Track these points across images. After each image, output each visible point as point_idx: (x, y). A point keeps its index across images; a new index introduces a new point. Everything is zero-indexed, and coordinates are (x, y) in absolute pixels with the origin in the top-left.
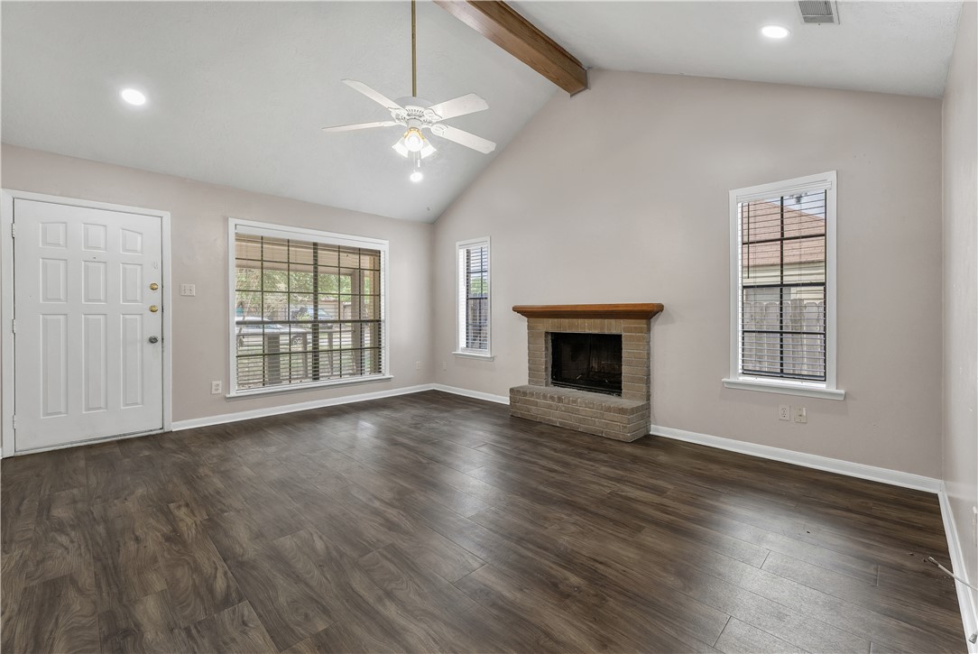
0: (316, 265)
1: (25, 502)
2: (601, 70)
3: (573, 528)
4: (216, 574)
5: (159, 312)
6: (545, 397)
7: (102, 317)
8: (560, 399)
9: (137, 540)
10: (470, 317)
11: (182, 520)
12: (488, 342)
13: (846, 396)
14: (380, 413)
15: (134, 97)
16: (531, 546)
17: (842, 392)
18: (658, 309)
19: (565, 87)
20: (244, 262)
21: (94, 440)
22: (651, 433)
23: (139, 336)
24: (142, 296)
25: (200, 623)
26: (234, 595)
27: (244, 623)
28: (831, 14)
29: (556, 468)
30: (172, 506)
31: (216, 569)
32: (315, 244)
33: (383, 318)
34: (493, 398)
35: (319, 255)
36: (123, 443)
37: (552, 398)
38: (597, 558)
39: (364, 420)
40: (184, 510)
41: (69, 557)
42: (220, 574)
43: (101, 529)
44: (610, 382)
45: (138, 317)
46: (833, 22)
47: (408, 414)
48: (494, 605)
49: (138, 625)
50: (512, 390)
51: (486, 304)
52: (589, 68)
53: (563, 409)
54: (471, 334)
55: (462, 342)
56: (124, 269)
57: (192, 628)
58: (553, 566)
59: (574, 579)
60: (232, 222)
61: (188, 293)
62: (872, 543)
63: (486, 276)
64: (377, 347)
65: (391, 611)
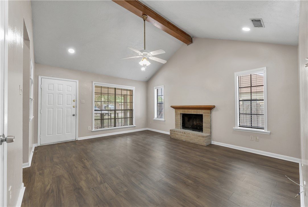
0: (115, 94)
1: (46, 157)
2: (196, 38)
3: (189, 169)
4: (97, 176)
5: (75, 108)
6: (180, 132)
7: (61, 109)
8: (185, 133)
9: (76, 167)
10: (158, 109)
11: (86, 163)
12: (163, 116)
13: (270, 133)
14: (133, 136)
15: (71, 51)
16: (178, 173)
17: (269, 132)
18: (214, 107)
19: (186, 43)
20: (97, 93)
21: (59, 142)
22: (212, 143)
23: (70, 114)
24: (71, 103)
25: (96, 187)
26: (103, 181)
27: (106, 188)
28: (262, 25)
29: (184, 152)
30: (83, 159)
31: (97, 175)
32: (115, 88)
33: (133, 109)
34: (165, 133)
35: (116, 91)
36: (66, 143)
37: (182, 133)
38: (197, 177)
39: (129, 138)
40: (86, 160)
41: (61, 171)
42: (98, 176)
43: (66, 164)
44: (199, 128)
45: (70, 109)
46: (263, 27)
47: (141, 136)
48: (169, 187)
49: (81, 187)
50: (170, 130)
51: (163, 105)
52: (193, 37)
53: (186, 136)
54: (158, 114)
55: (156, 116)
56: (67, 96)
57: (94, 188)
58: (184, 178)
59: (190, 182)
60: (94, 83)
61: (82, 102)
62: (277, 176)
63: (163, 97)
64: (131, 118)
65: (142, 187)
